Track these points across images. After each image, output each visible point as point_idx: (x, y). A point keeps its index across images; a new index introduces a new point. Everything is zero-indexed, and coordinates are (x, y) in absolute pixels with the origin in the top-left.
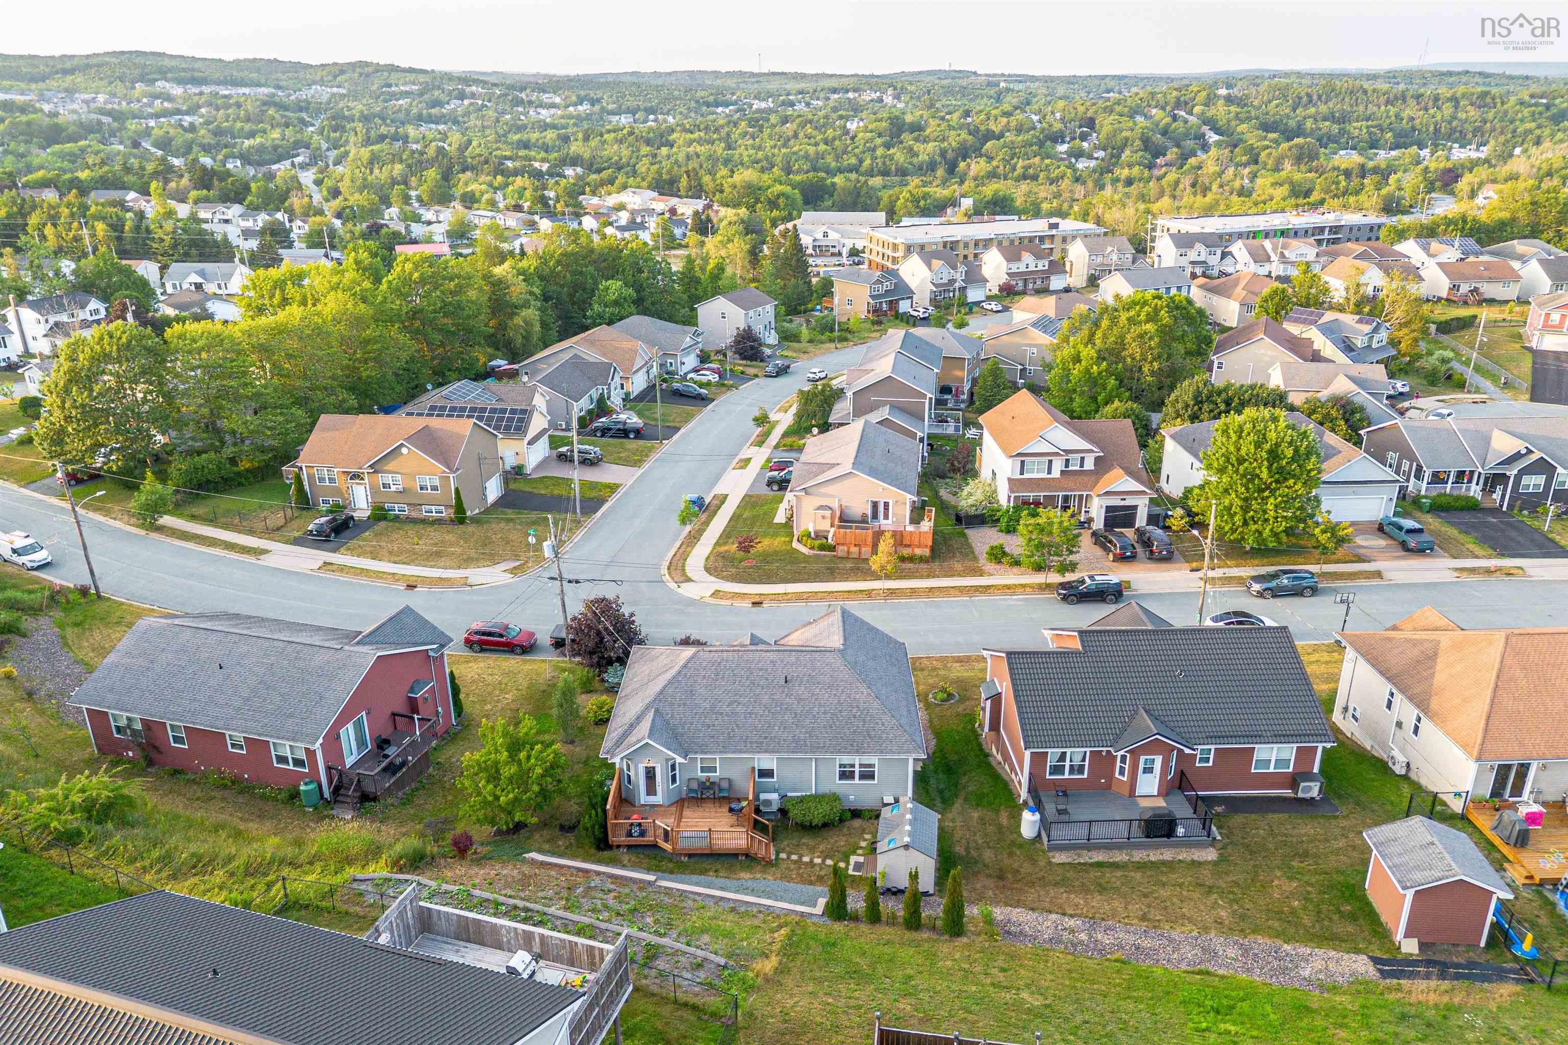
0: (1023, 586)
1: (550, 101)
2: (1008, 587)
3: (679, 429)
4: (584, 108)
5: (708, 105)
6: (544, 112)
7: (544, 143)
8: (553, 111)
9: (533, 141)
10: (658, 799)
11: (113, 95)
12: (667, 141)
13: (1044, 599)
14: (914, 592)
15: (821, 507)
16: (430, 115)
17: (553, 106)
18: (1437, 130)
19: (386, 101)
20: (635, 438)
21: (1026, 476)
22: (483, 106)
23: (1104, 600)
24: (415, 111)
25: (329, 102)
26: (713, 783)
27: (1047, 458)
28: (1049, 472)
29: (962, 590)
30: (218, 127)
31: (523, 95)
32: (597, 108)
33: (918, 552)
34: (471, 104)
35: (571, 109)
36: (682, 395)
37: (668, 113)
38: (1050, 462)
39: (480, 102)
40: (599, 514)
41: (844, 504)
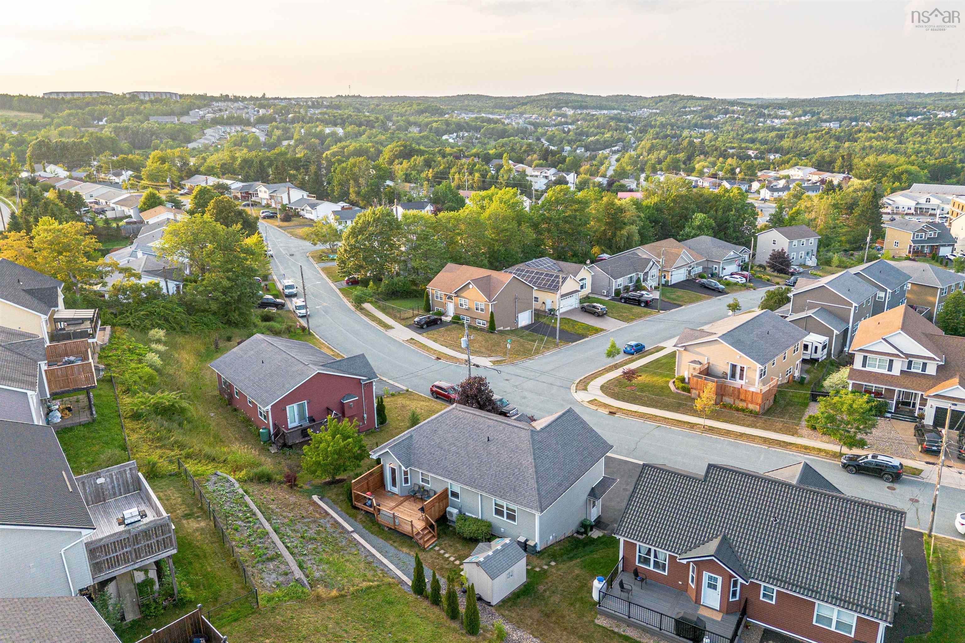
0: (820, 450)
1: (783, 114)
2: (806, 448)
3: (681, 306)
4: (807, 118)
5: (901, 115)
6: (776, 121)
7: (766, 140)
8: (783, 120)
9: (759, 138)
10: (396, 490)
11: (540, 115)
12: (853, 138)
13: (830, 463)
14: (728, 433)
15: (694, 362)
16: (702, 124)
17: (785, 117)
19: (679, 116)
20: (644, 306)
21: (867, 369)
22: (738, 118)
23: (881, 477)
24: (694, 121)
25: (648, 117)
26: (425, 490)
27: (888, 358)
28: (890, 369)
29: (765, 440)
30: (582, 131)
31: (766, 112)
32: (815, 118)
33: (751, 406)
34: (730, 117)
35: (796, 119)
36: (706, 287)
37: (867, 121)
38: (891, 361)
39: (736, 116)
40: (574, 344)
41: (711, 362)
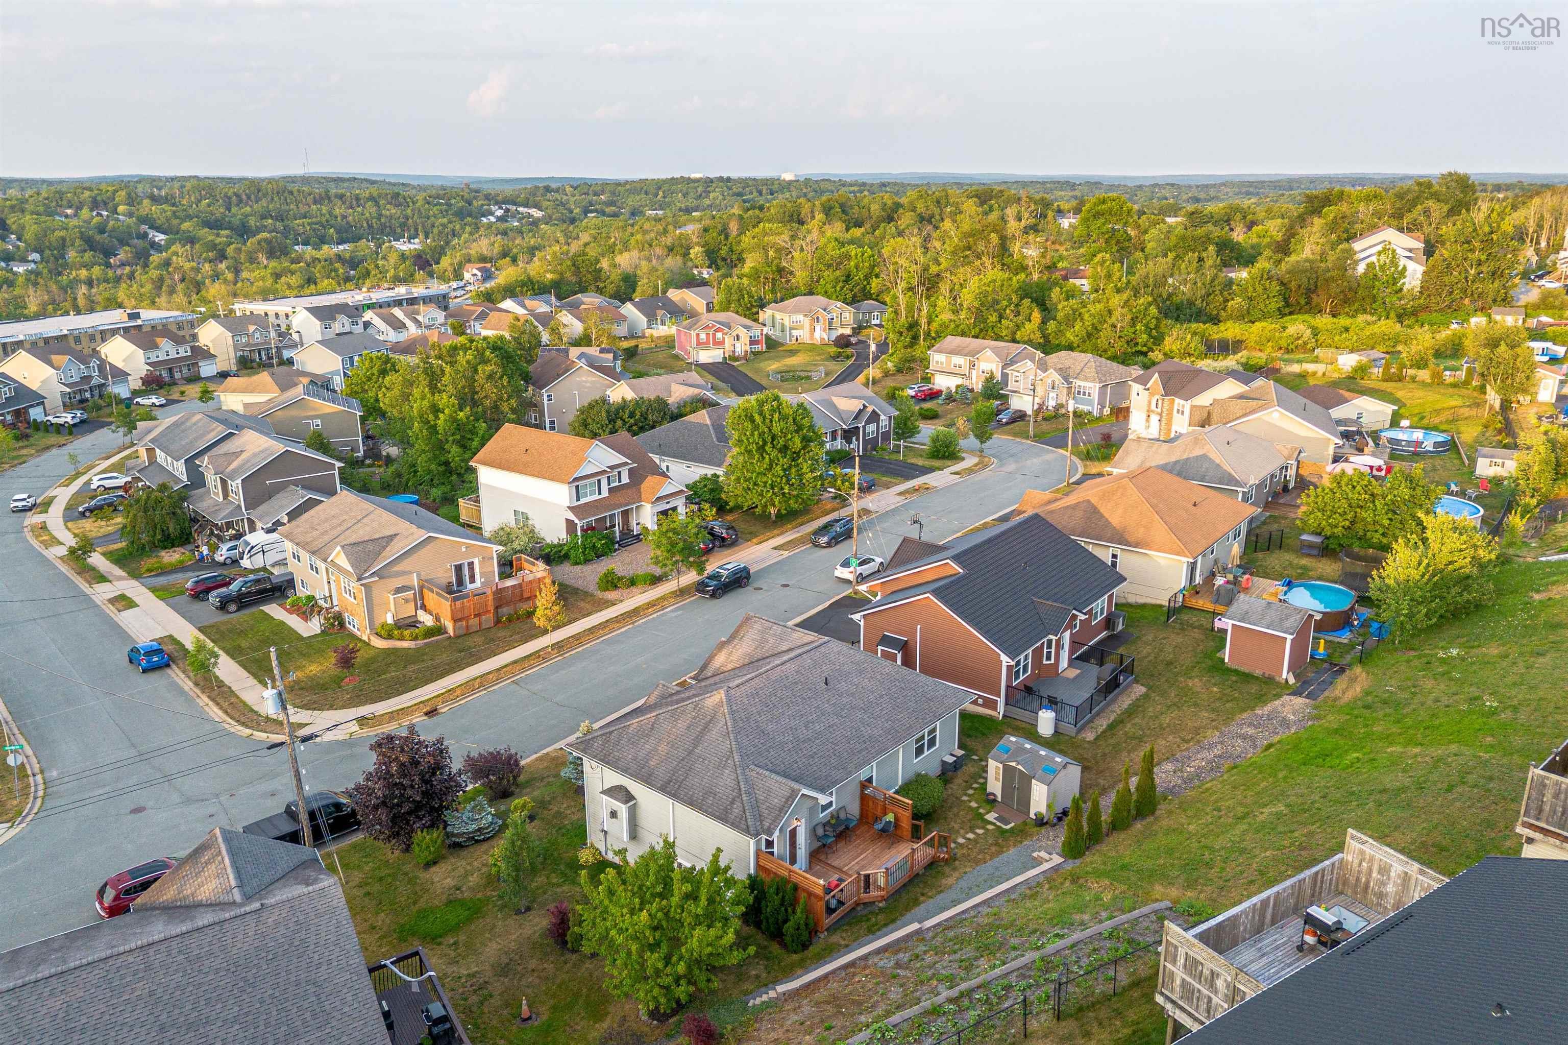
14: (577, 639)
15: (398, 590)
18: (370, 226)
21: (583, 501)
27: (595, 479)
28: (600, 493)
38: (599, 482)
41: (424, 578)
